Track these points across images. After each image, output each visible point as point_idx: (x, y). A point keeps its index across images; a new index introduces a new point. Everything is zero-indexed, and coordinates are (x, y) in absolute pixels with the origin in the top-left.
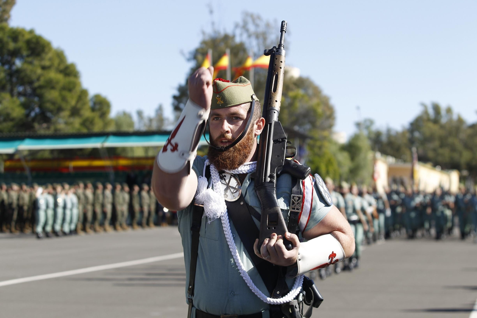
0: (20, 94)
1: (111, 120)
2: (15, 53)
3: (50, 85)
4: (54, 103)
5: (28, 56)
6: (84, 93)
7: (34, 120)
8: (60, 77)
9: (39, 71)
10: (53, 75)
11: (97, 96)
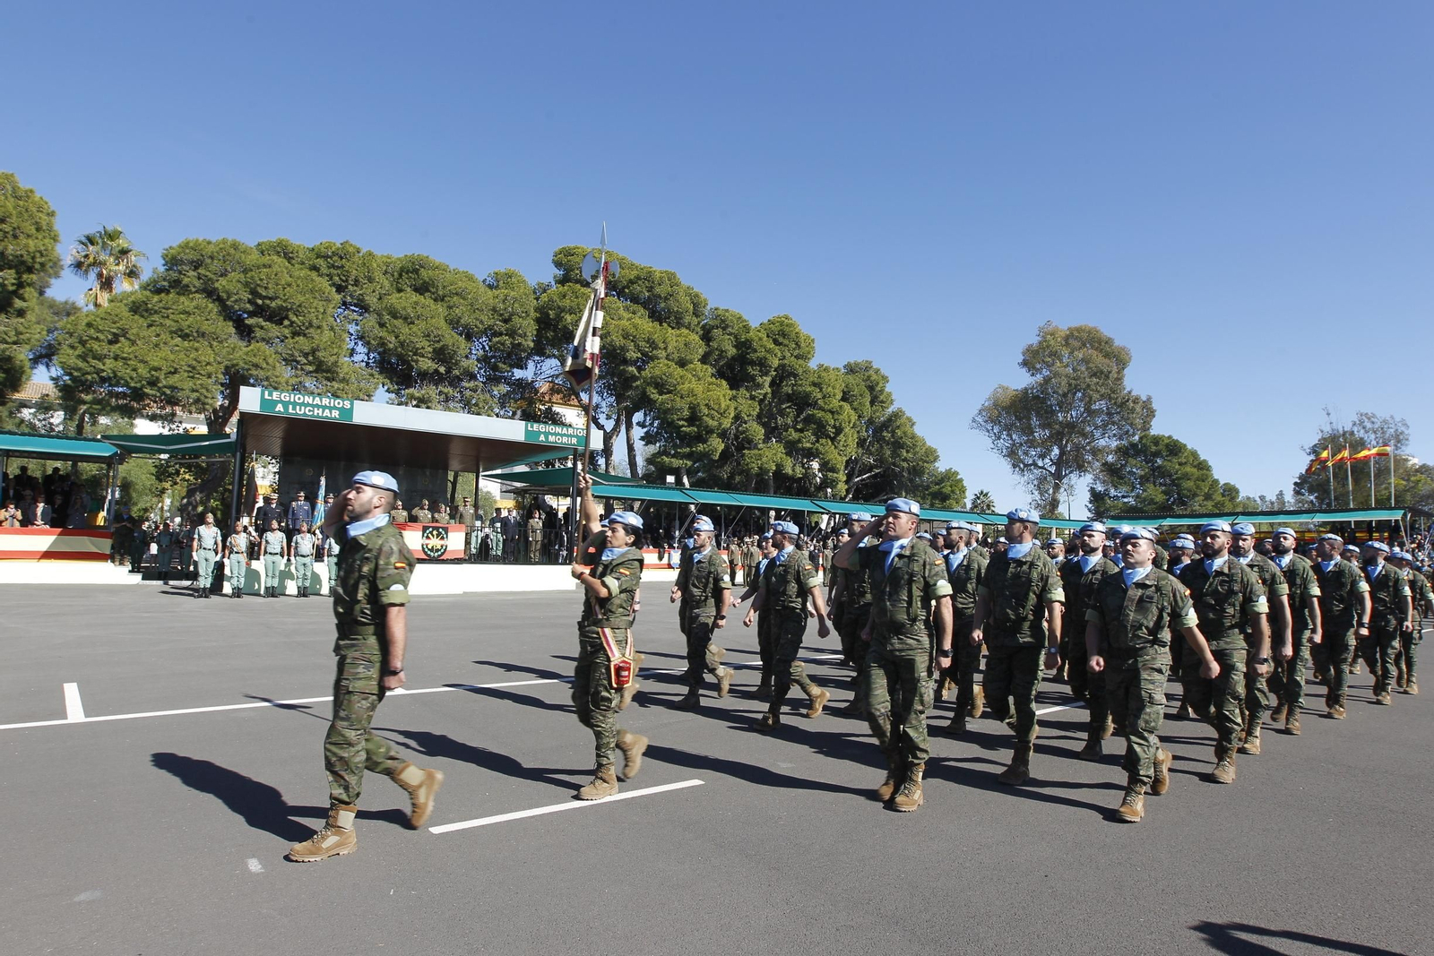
0: (1161, 484)
1: (1240, 503)
2: (1157, 454)
3: (1186, 477)
4: (1189, 491)
5: (1167, 456)
6: (1216, 482)
7: (1173, 503)
8: (1195, 470)
9: (1177, 467)
10: (1188, 469)
11: (1225, 484)
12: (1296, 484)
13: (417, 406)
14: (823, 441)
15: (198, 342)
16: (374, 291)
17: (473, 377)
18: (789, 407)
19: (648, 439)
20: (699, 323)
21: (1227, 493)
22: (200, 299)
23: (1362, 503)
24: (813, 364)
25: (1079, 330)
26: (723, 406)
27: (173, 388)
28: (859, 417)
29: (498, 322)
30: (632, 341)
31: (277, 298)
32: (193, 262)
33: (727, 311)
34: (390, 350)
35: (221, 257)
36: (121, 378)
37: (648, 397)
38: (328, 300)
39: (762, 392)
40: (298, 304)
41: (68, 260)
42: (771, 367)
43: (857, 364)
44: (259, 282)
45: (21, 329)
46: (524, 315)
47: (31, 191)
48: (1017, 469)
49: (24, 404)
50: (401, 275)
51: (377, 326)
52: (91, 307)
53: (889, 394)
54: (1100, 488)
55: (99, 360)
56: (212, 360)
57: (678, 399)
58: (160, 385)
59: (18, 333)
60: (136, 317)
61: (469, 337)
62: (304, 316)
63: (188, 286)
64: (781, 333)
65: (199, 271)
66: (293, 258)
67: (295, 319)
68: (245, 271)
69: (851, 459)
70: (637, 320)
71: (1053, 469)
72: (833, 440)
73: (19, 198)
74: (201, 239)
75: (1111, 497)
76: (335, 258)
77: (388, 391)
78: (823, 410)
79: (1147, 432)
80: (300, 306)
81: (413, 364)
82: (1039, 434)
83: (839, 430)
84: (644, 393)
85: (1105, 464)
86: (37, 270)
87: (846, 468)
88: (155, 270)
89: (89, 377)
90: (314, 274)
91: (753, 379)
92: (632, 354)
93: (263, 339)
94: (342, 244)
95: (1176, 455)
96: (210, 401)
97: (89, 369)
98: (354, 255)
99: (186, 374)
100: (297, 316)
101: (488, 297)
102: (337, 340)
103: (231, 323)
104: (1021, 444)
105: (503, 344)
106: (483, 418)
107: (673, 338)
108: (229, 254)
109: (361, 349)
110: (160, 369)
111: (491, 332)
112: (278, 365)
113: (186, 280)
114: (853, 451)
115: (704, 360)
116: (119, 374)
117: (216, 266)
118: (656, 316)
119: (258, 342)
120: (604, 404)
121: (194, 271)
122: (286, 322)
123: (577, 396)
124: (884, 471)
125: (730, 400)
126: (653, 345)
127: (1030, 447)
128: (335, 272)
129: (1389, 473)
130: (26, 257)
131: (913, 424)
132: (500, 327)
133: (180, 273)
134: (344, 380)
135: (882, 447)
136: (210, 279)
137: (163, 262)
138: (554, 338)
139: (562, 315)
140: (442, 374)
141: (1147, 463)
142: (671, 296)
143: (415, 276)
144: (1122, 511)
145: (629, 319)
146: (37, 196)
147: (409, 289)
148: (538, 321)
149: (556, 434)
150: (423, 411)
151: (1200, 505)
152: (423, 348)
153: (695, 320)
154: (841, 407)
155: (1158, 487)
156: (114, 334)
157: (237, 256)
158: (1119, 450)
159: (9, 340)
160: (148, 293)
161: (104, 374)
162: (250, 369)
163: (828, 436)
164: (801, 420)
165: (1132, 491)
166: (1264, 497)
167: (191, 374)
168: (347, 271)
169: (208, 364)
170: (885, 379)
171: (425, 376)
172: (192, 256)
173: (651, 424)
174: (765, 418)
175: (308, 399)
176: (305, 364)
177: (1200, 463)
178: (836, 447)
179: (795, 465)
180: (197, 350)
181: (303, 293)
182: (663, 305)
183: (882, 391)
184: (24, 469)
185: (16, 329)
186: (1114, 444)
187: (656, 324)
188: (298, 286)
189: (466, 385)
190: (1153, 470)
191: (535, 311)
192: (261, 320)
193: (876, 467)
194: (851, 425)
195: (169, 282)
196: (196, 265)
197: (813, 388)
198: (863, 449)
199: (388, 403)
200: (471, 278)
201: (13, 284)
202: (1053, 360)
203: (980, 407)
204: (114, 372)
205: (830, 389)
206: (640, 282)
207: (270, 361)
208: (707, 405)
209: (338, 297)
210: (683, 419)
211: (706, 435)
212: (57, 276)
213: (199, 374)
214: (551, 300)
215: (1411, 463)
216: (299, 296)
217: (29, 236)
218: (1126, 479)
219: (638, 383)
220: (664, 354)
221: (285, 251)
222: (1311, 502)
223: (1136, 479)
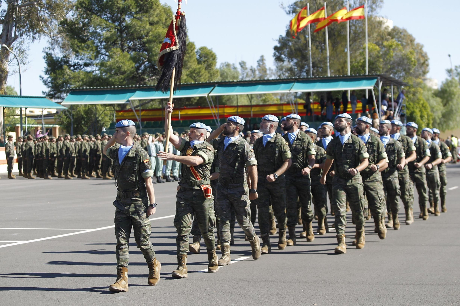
1: (217, 71)
2: (125, 11)
12: (276, 48)
21: (203, 59)
23: (339, 71)
54: (58, 54)
75: (70, 66)
85: (64, 23)
95: (147, 12)
129: (364, 36)
141: (114, 21)
144: (85, 84)
155: (125, 53)
158: (80, 4)
165: (96, 57)
166: (245, 64)
215: (384, 26)
218: (89, 42)
222: (290, 70)
223: (101, 42)
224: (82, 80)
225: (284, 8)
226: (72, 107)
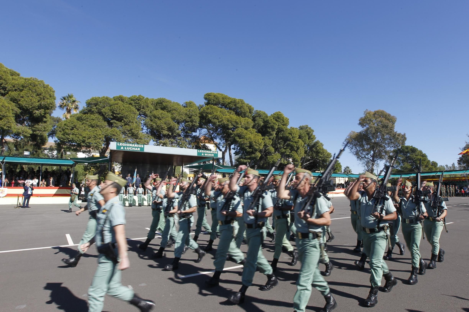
0: (409, 162)
1: (438, 168)
2: (408, 152)
3: (418, 159)
5: (411, 153)
6: (429, 161)
7: (414, 169)
8: (421, 157)
9: (415, 156)
10: (419, 157)
11: (433, 162)
12: (458, 161)
13: (163, 146)
14: (293, 152)
15: (97, 128)
16: (149, 110)
17: (180, 135)
18: (281, 141)
19: (236, 153)
20: (251, 115)
21: (433, 165)
22: (97, 115)
24: (289, 127)
25: (378, 112)
26: (260, 142)
27: (89, 143)
28: (305, 143)
29: (187, 118)
30: (230, 122)
31: (120, 114)
32: (95, 104)
33: (260, 111)
34: (154, 128)
35: (103, 102)
36: (75, 140)
37: (236, 140)
38: (135, 114)
39: (273, 136)
40: (126, 115)
41: (58, 105)
42: (275, 129)
43: (303, 126)
44: (114, 109)
45: (46, 127)
46: (195, 115)
47: (48, 85)
48: (359, 159)
49: (45, 149)
50: (157, 105)
51: (150, 121)
52: (65, 119)
53: (314, 136)
54: (387, 164)
55: (68, 135)
56: (101, 134)
57: (245, 140)
58: (86, 142)
59: (45, 128)
60: (79, 122)
61: (178, 123)
62: (128, 119)
63: (93, 111)
64: (278, 117)
65: (97, 107)
66: (124, 101)
67: (125, 120)
68: (110, 106)
69: (302, 157)
70: (232, 116)
71: (371, 159)
72: (296, 151)
73: (45, 88)
74: (97, 97)
76: (137, 100)
77: (154, 141)
78: (293, 142)
79: (404, 145)
80: (127, 116)
81: (161, 132)
82: (366, 147)
83: (298, 148)
84: (234, 139)
85: (389, 156)
86: (50, 109)
87: (301, 160)
88: (84, 107)
89: (65, 140)
90: (131, 106)
91: (269, 132)
92: (230, 126)
93: (116, 127)
94: (139, 96)
95: (414, 152)
96: (100, 147)
97: (65, 138)
98: (142, 99)
99: (93, 138)
100: (126, 119)
101: (184, 110)
102: (138, 126)
103: (106, 122)
104: (360, 151)
105: (189, 125)
106: (184, 149)
107: (243, 121)
108: (105, 101)
109: (145, 128)
110: (86, 137)
111: (185, 121)
112: (120, 134)
113: (93, 110)
114: (303, 155)
115: (253, 127)
116: (74, 139)
117: (101, 105)
118: (238, 114)
119: (114, 127)
120: (221, 143)
121: (95, 106)
122: (123, 121)
123: (213, 140)
124: (314, 161)
125: (262, 140)
126: (237, 123)
127: (363, 151)
128: (137, 105)
130: (47, 105)
131: (323, 145)
132: (188, 119)
133: (91, 107)
134: (140, 139)
135: (312, 153)
136: (100, 109)
137: (86, 104)
138: (205, 122)
139: (208, 115)
140: (170, 135)
141: (404, 155)
142: (242, 107)
143: (161, 105)
145: (229, 115)
146: (50, 86)
147: (159, 109)
148: (200, 117)
149: (207, 153)
150: (164, 147)
151: (424, 169)
152: (164, 127)
153: (250, 115)
154: (298, 141)
156: (72, 127)
157: (108, 102)
158: (394, 151)
159: (42, 130)
160: (82, 114)
161: (70, 139)
162: (112, 136)
163: (294, 150)
164: (286, 145)
165: (399, 165)
166: (447, 165)
167: (95, 138)
168: (140, 104)
169: (100, 135)
170: (313, 131)
171: (165, 136)
172: (94, 102)
173: (237, 149)
174: (274, 145)
175: (131, 145)
176: (128, 134)
177: (423, 155)
178: (297, 154)
179: (284, 160)
180: (96, 131)
181: (127, 112)
182: (239, 110)
183: (312, 135)
184: (46, 169)
185: (44, 127)
186: (392, 149)
187: (238, 117)
188: (126, 110)
189: (178, 138)
190: (407, 158)
191: (199, 114)
192: (115, 121)
193: (311, 160)
194: (302, 146)
195: (88, 111)
196: (96, 105)
197: (289, 135)
198: (306, 154)
199: (154, 145)
200: (178, 104)
201: (43, 113)
202: (370, 122)
203: (345, 139)
204: (72, 139)
205: (294, 135)
206: (232, 103)
207: (118, 133)
208: (255, 142)
209: (138, 113)
210: (247, 147)
211: (255, 151)
212: (55, 110)
213: (97, 138)
214: (204, 110)
216: (126, 113)
217: (48, 99)
219: (232, 135)
220: (240, 126)
221: (121, 99)
222: (464, 167)
223: (401, 161)
224: (396, 171)
225: (461, 149)
226: (393, 178)
